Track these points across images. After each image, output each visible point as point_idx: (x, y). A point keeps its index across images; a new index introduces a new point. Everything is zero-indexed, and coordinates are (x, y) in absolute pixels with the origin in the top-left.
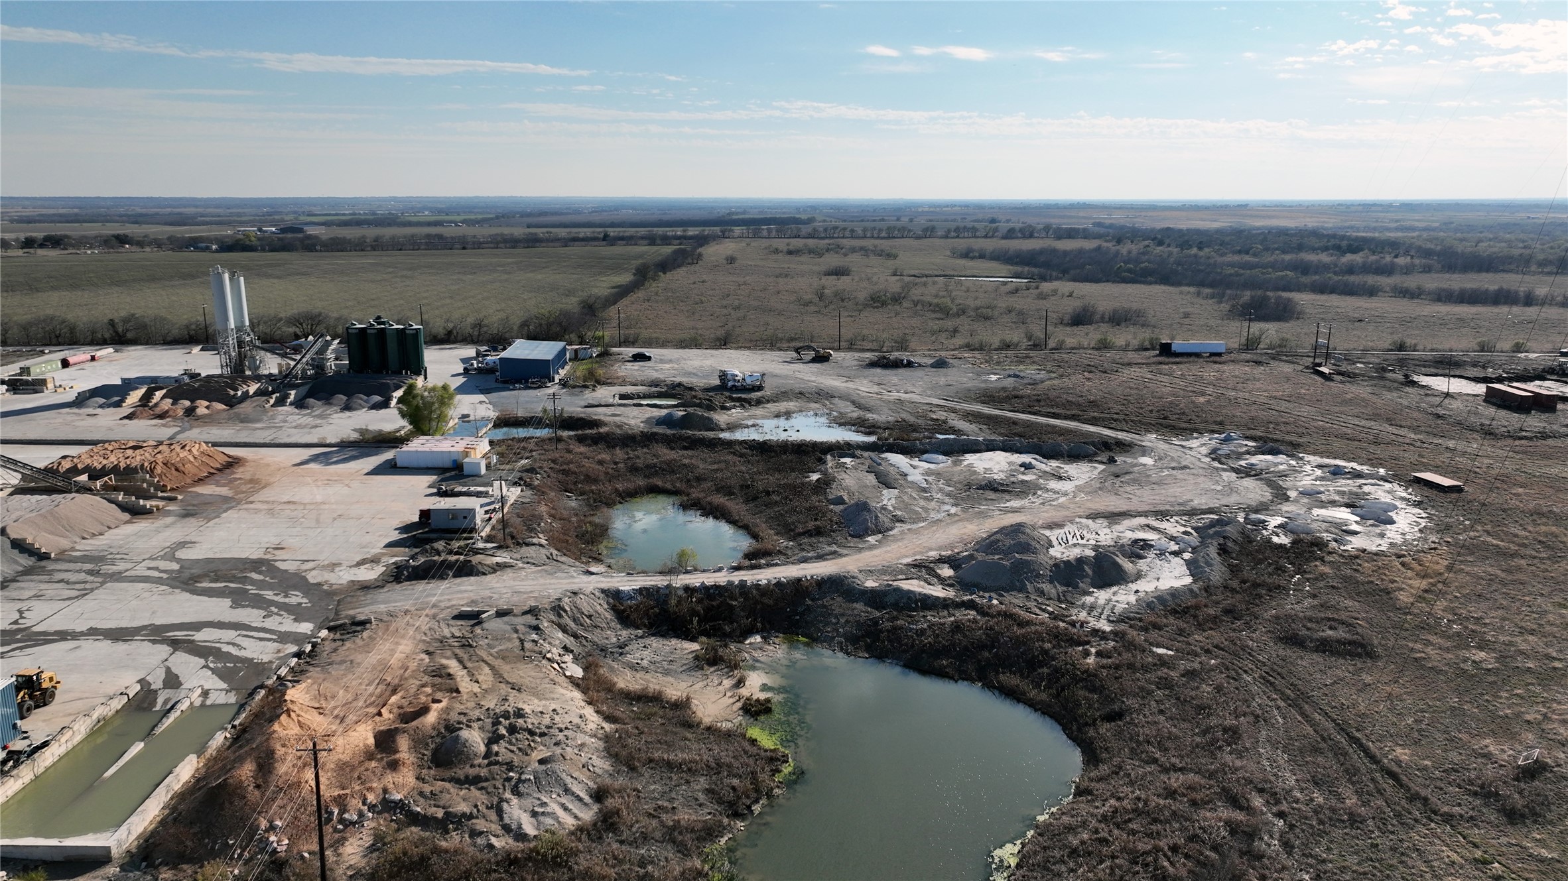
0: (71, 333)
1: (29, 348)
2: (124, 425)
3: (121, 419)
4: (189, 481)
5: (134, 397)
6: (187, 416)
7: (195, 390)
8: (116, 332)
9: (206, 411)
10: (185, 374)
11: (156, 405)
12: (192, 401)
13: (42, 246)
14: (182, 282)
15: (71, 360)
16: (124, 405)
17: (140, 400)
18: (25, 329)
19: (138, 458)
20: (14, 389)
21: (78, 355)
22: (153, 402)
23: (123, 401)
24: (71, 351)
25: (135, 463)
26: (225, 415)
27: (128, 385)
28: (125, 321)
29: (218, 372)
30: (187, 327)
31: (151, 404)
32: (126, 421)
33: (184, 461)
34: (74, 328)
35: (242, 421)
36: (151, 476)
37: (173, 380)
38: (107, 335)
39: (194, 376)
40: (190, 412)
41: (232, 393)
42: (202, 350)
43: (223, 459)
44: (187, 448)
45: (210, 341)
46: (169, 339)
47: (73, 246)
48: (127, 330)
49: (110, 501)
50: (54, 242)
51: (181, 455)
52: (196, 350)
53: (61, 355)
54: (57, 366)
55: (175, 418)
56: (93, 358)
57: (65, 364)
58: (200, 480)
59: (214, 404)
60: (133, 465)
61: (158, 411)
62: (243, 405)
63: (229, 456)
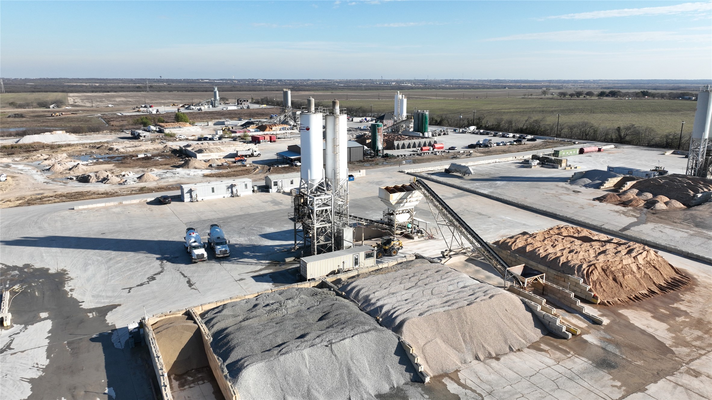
0: (594, 133)
1: (568, 140)
2: (593, 206)
3: (594, 200)
4: (624, 297)
5: (611, 183)
6: (648, 208)
7: (661, 185)
8: (620, 136)
9: (664, 207)
10: (656, 170)
11: (625, 192)
12: (655, 195)
13: (607, 96)
14: (670, 113)
15: (586, 150)
16: (602, 187)
17: (614, 186)
18: (571, 129)
19: (581, 255)
20: (543, 164)
21: (590, 147)
22: (624, 189)
23: (602, 184)
24: (588, 144)
25: (575, 261)
26: (681, 214)
27: (612, 172)
28: (628, 129)
29: (683, 172)
30: (667, 136)
31: (621, 191)
32: (597, 202)
33: (624, 270)
34: (596, 131)
35: (697, 226)
36: (585, 282)
37: (645, 174)
38: (614, 137)
39: (662, 173)
40: (650, 204)
41: (692, 193)
42: (673, 153)
43: (668, 274)
44: (634, 254)
45: (681, 148)
46: (652, 143)
47: (621, 96)
48: (627, 135)
49: (529, 308)
50: (613, 94)
51: (625, 262)
52: (669, 153)
53: (581, 146)
54: (576, 151)
55: (636, 208)
56: (599, 150)
57: (582, 151)
58: (637, 298)
59: (673, 201)
60: (572, 263)
61: (624, 198)
62: (701, 208)
63: (677, 271)
